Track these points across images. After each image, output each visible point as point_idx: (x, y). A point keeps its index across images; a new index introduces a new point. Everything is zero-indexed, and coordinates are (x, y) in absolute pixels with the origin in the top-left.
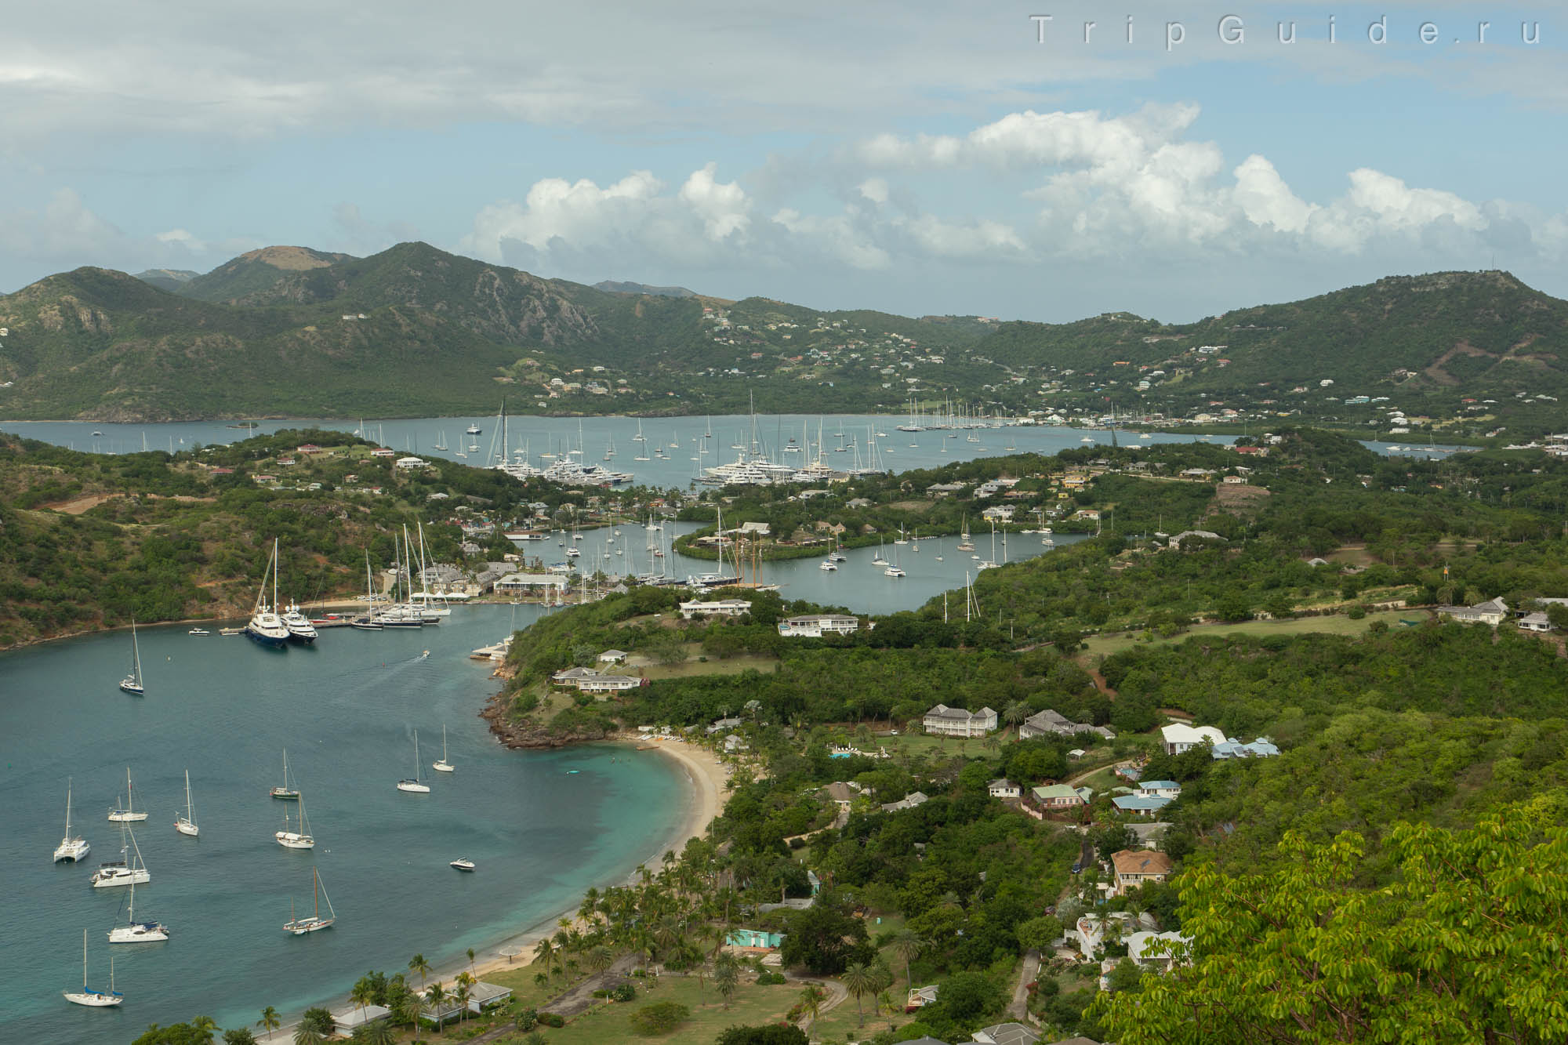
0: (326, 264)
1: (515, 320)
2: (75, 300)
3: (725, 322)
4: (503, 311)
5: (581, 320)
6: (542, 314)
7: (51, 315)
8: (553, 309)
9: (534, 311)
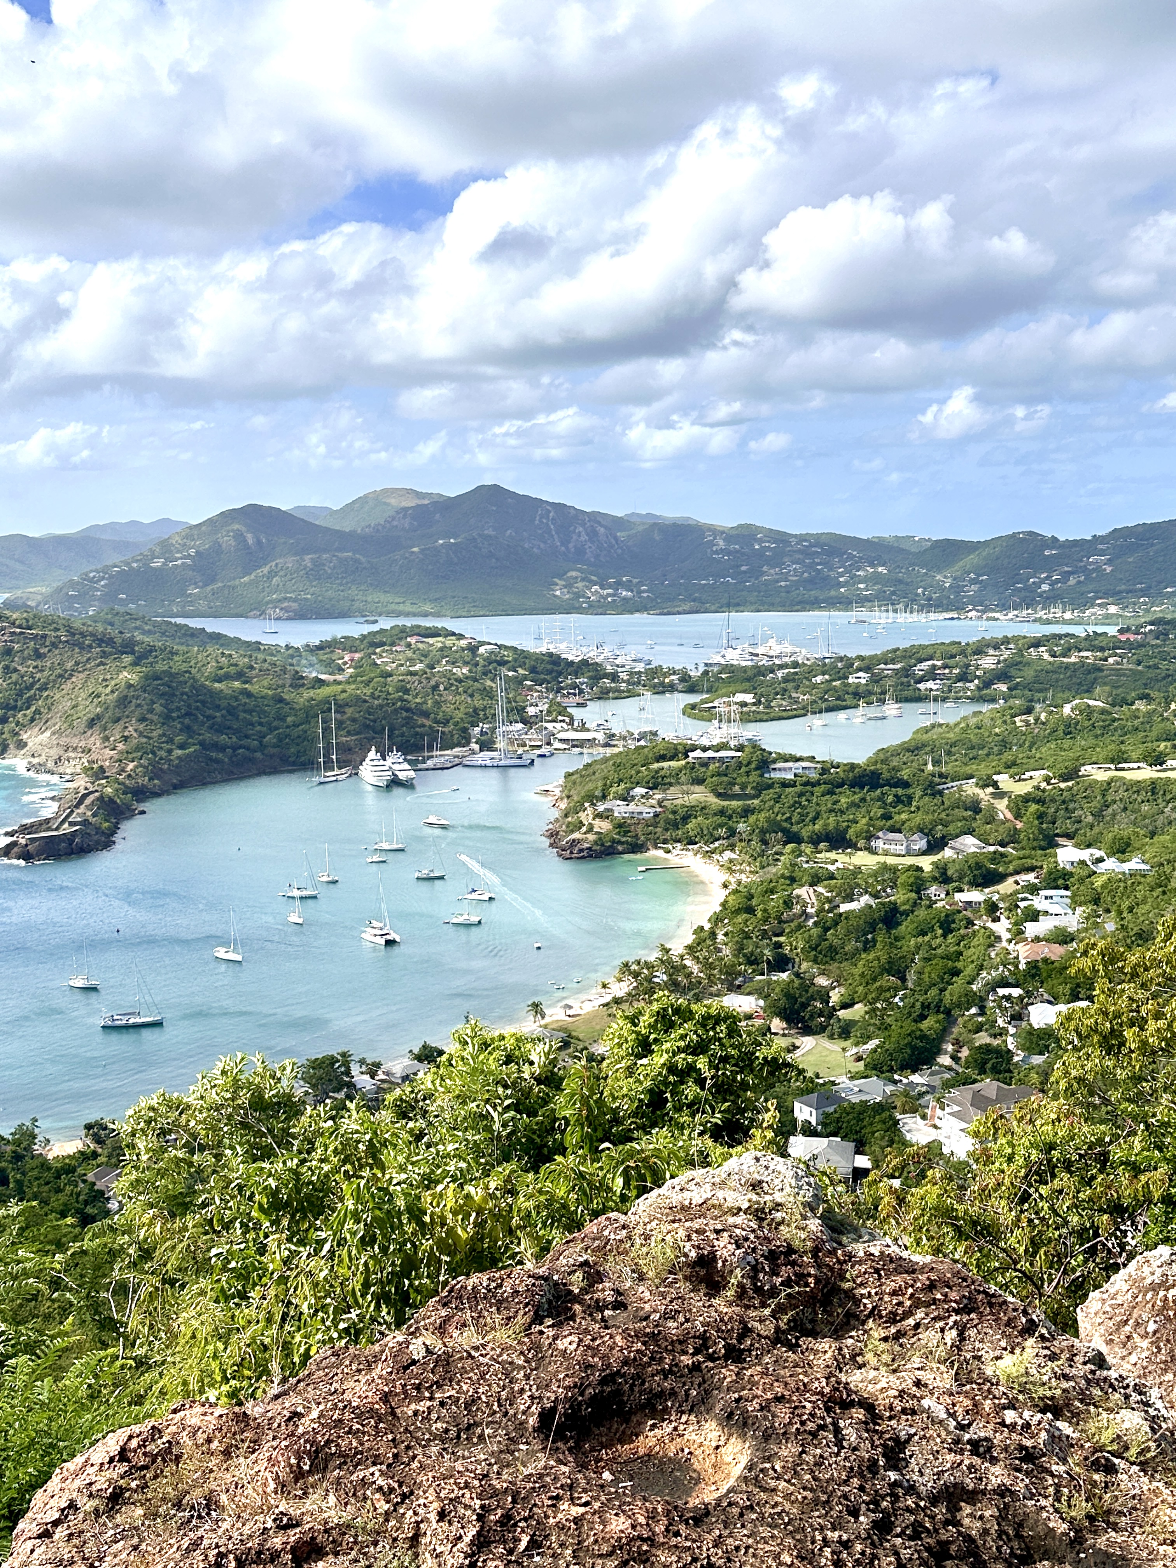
0: (426, 502)
1: (565, 543)
2: (244, 529)
3: (721, 543)
4: (556, 536)
5: (614, 542)
6: (584, 537)
7: (227, 540)
8: (593, 534)
9: (579, 535)
